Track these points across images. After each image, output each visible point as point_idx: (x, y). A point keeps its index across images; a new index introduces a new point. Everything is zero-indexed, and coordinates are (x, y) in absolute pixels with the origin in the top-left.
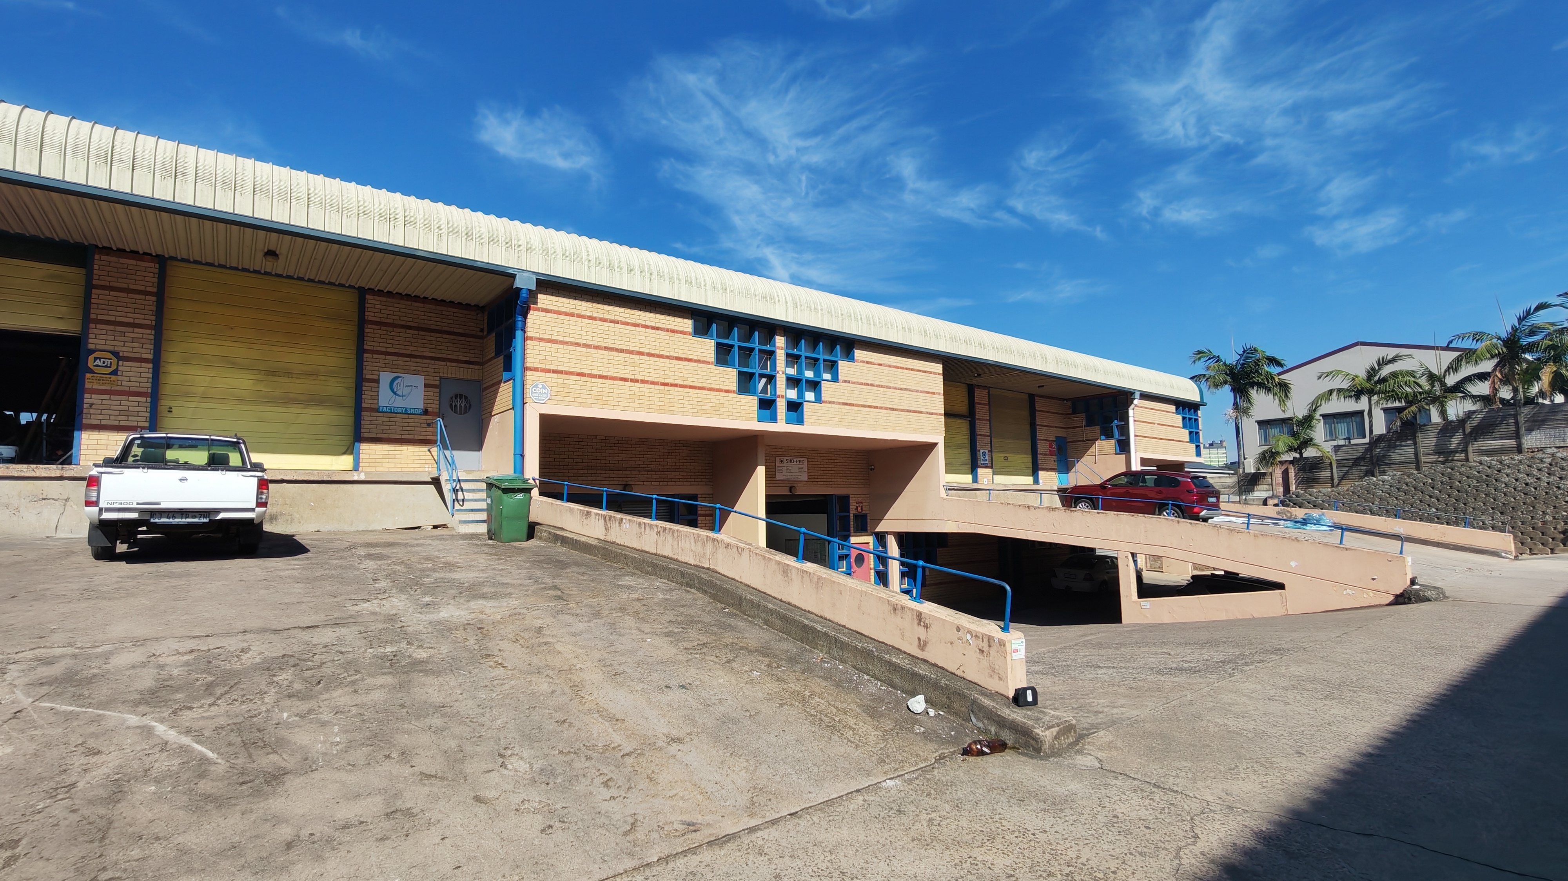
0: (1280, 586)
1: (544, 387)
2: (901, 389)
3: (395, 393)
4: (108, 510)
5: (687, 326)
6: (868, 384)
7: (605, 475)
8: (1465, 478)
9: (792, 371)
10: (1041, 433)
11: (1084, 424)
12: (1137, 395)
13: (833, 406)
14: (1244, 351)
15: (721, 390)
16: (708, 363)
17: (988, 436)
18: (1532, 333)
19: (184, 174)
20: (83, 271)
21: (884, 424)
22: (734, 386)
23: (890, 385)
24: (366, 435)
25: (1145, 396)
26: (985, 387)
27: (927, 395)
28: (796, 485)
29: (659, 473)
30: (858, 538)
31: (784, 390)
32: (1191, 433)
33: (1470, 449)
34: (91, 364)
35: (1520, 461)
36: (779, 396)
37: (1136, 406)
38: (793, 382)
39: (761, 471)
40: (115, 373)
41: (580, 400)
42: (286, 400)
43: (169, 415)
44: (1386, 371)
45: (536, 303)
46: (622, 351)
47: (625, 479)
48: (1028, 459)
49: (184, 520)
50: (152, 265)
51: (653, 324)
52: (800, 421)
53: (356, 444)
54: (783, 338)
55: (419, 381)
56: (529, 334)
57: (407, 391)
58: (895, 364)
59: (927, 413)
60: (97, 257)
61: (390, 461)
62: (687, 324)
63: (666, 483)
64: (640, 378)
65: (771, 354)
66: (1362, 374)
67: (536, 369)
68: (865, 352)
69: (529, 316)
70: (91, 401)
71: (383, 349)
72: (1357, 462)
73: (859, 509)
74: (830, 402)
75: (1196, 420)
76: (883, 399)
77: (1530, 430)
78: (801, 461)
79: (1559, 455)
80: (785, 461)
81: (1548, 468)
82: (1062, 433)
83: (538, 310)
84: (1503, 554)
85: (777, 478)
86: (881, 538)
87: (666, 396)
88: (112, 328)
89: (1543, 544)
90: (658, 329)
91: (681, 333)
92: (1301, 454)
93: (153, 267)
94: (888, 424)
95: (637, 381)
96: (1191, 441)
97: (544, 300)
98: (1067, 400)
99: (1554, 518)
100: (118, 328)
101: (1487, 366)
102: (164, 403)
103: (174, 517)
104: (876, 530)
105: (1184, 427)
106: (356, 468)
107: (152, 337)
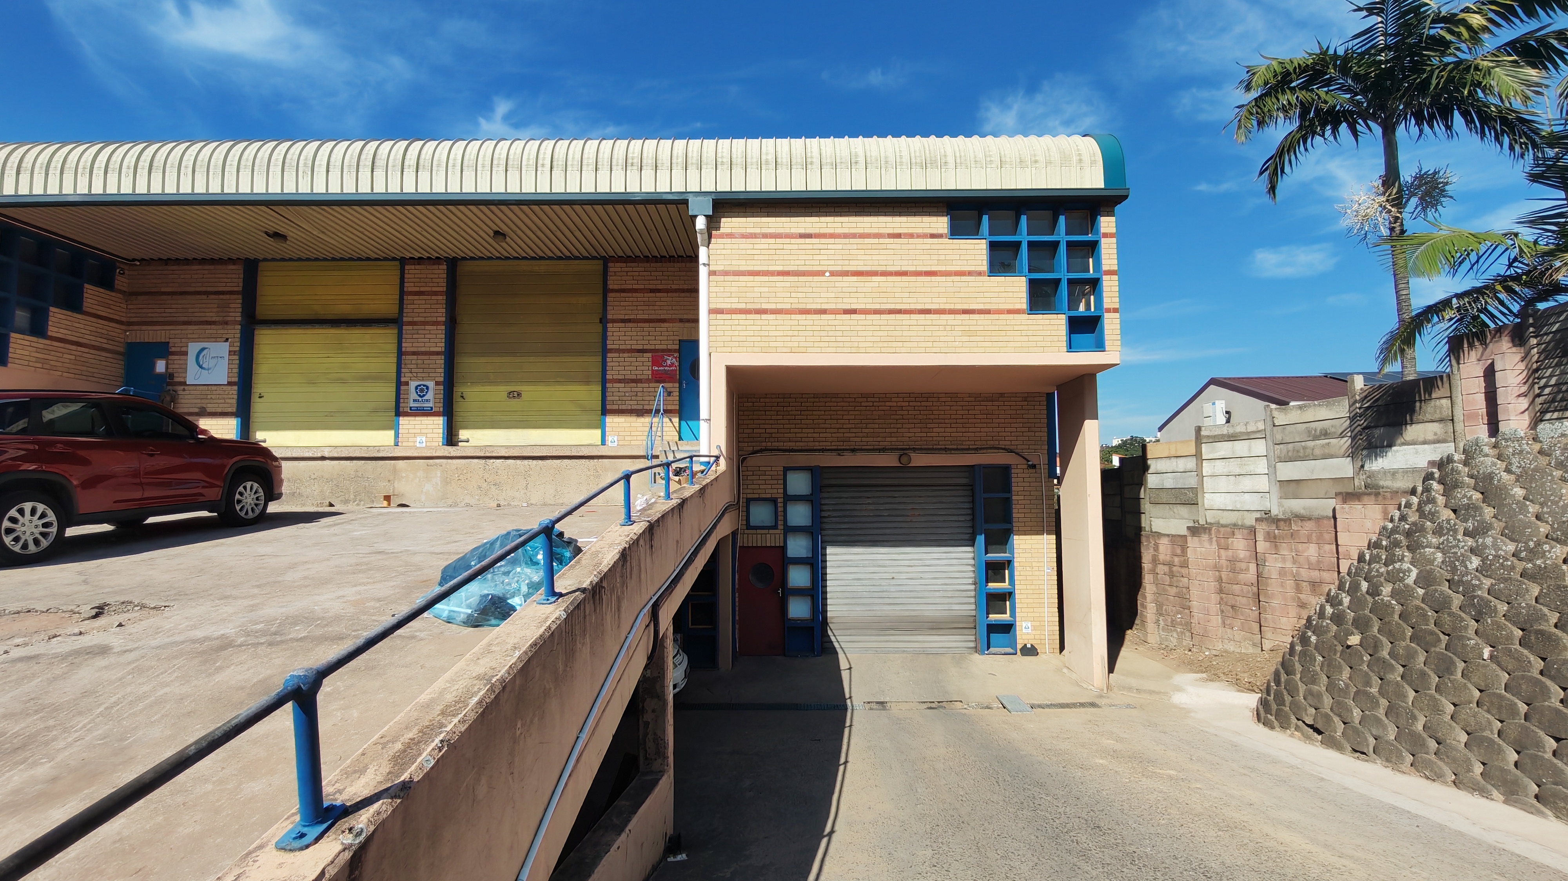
10: (617, 336)
32: (1040, 286)
105: (1002, 270)
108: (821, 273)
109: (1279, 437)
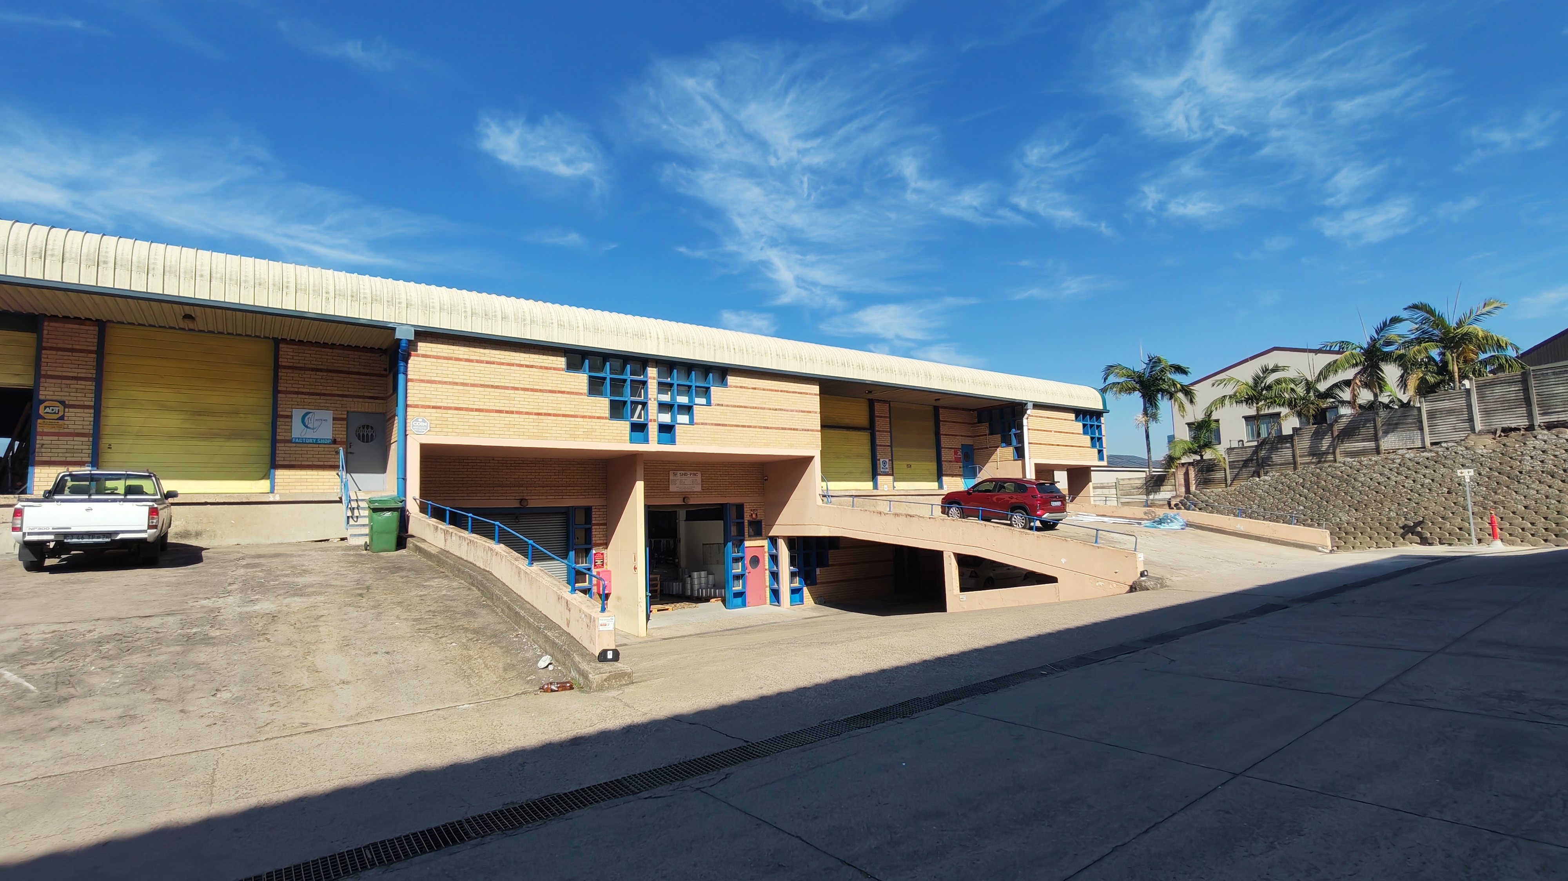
0: (1053, 580)
1: (424, 421)
2: (776, 410)
3: (306, 427)
4: (30, 534)
5: (560, 363)
6: (741, 407)
7: (502, 492)
8: (1330, 478)
9: (666, 398)
10: (945, 441)
11: (987, 432)
12: (1030, 405)
13: (706, 426)
14: (1150, 360)
15: (594, 417)
16: (581, 394)
17: (888, 446)
18: (1388, 343)
19: (105, 262)
20: (35, 335)
21: (757, 441)
22: (607, 413)
23: (764, 406)
24: (280, 463)
25: (1038, 406)
26: (885, 402)
27: (803, 414)
28: (690, 496)
29: (554, 488)
30: (753, 542)
31: (656, 415)
32: (1092, 439)
33: (1338, 451)
34: (41, 411)
35: (1376, 462)
36: (651, 421)
37: (1029, 415)
38: (664, 407)
39: (639, 487)
40: (62, 418)
41: (457, 431)
42: (211, 435)
43: (109, 450)
44: (1271, 379)
45: (416, 350)
46: (497, 387)
47: (521, 494)
48: (933, 466)
49: (91, 540)
50: (92, 328)
51: (528, 363)
52: (673, 441)
53: (272, 471)
54: (655, 369)
55: (329, 415)
56: (409, 377)
57: (317, 424)
58: (770, 388)
59: (803, 430)
60: (46, 323)
61: (303, 484)
62: (561, 361)
63: (561, 497)
64: (514, 409)
65: (644, 383)
66: (1251, 382)
67: (416, 406)
68: (739, 378)
69: (409, 361)
70: (42, 442)
71: (296, 390)
72: (1246, 463)
73: (754, 516)
74: (702, 424)
75: (1099, 427)
76: (757, 419)
77: (1386, 433)
78: (695, 475)
79: (1407, 456)
80: (679, 475)
81: (1398, 469)
82: (968, 441)
83: (418, 356)
84: (1320, 549)
85: (671, 490)
86: (773, 541)
87: (540, 424)
88: (59, 381)
89: (1386, 538)
90: (532, 367)
91: (555, 369)
92: (1202, 456)
93: (94, 330)
94: (762, 441)
95: (512, 412)
96: (1093, 446)
97: (423, 347)
98: (973, 410)
99: (1397, 515)
100: (64, 381)
101: (1349, 374)
102: (105, 441)
103: (82, 538)
104: (770, 535)
105: (1085, 433)
106: (272, 491)
107: (93, 388)
108: (1051, 431)
109: (1121, 488)
